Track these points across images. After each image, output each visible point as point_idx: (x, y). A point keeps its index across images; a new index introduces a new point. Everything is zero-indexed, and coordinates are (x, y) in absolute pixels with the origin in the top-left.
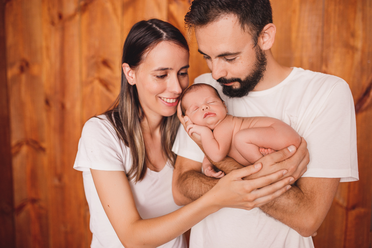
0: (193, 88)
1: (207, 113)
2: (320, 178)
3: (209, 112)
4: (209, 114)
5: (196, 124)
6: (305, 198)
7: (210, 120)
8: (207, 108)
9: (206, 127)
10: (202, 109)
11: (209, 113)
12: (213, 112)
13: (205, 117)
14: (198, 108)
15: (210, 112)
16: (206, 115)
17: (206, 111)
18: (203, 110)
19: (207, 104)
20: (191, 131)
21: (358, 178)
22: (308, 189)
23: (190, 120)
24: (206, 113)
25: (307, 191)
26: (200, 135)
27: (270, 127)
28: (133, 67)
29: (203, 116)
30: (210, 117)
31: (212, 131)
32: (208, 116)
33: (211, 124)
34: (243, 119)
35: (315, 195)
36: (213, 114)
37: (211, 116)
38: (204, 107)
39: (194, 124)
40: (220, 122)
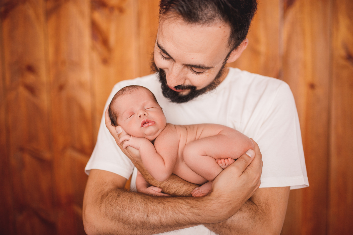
1: (145, 120)
2: (274, 188)
3: (147, 119)
4: (147, 122)
5: (132, 136)
6: (260, 211)
7: (150, 130)
8: (144, 115)
9: (144, 139)
10: (138, 116)
12: (152, 120)
13: (143, 126)
14: (132, 114)
15: (149, 119)
16: (144, 123)
17: (144, 119)
18: (140, 116)
19: (144, 109)
20: (126, 144)
21: (308, 184)
22: (262, 201)
24: (144, 121)
25: (262, 204)
26: (138, 149)
27: (219, 135)
29: (140, 124)
30: (148, 126)
31: (153, 142)
32: (146, 124)
33: (150, 135)
34: (187, 128)
35: (270, 207)
36: (153, 122)
37: (150, 125)
38: (141, 113)
39: (129, 135)
40: (160, 132)
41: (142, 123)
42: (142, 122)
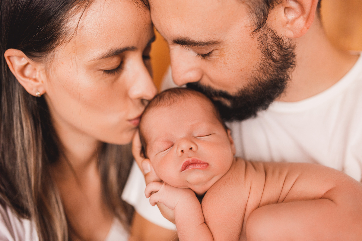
0: (165, 98)
1: (190, 160)
3: (193, 158)
4: (194, 163)
5: (166, 184)
8: (191, 149)
10: (180, 150)
11: (193, 160)
12: (202, 160)
13: (185, 169)
14: (171, 145)
15: (197, 158)
16: (186, 166)
17: (190, 157)
18: (182, 152)
19: (192, 138)
20: (154, 197)
23: (153, 171)
24: (188, 161)
26: (173, 209)
28: (35, 56)
29: (180, 166)
30: (194, 169)
31: (200, 197)
32: (191, 167)
33: (197, 184)
36: (204, 163)
37: (198, 169)
38: (185, 146)
39: (161, 182)
40: (217, 180)
41: (183, 165)
42: (185, 163)
